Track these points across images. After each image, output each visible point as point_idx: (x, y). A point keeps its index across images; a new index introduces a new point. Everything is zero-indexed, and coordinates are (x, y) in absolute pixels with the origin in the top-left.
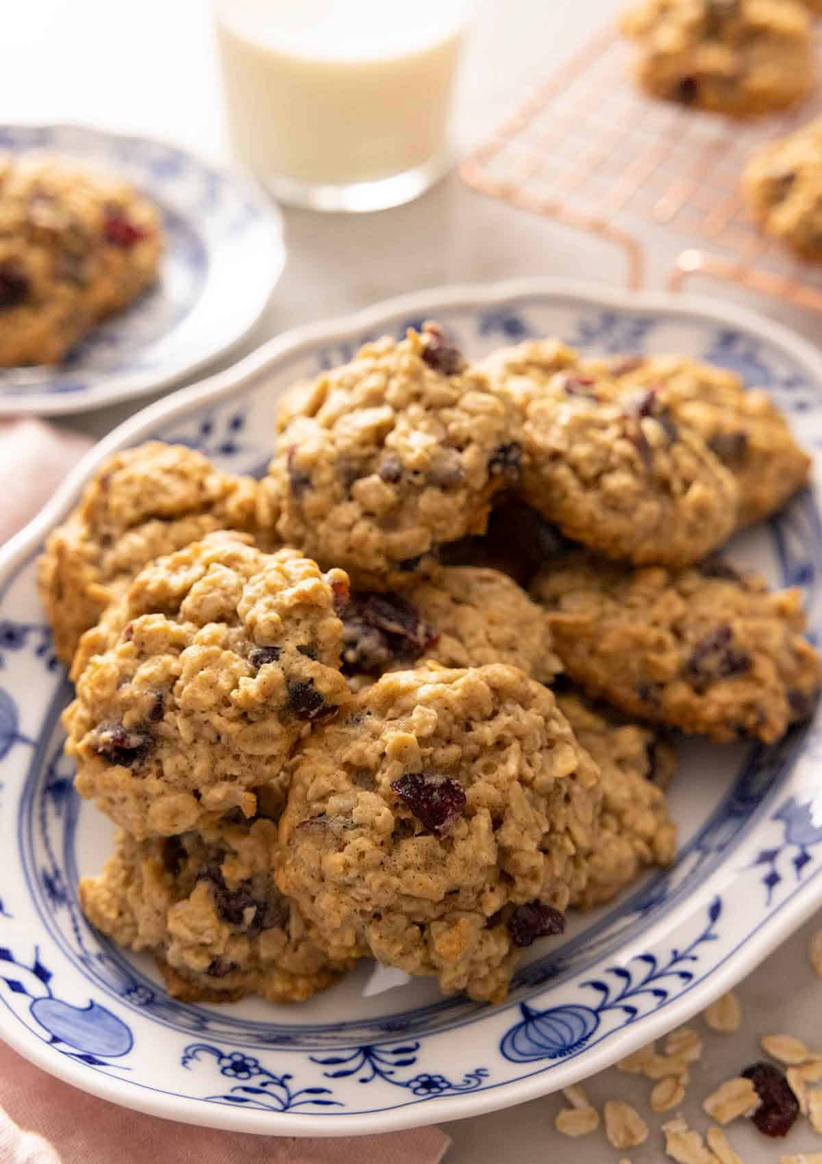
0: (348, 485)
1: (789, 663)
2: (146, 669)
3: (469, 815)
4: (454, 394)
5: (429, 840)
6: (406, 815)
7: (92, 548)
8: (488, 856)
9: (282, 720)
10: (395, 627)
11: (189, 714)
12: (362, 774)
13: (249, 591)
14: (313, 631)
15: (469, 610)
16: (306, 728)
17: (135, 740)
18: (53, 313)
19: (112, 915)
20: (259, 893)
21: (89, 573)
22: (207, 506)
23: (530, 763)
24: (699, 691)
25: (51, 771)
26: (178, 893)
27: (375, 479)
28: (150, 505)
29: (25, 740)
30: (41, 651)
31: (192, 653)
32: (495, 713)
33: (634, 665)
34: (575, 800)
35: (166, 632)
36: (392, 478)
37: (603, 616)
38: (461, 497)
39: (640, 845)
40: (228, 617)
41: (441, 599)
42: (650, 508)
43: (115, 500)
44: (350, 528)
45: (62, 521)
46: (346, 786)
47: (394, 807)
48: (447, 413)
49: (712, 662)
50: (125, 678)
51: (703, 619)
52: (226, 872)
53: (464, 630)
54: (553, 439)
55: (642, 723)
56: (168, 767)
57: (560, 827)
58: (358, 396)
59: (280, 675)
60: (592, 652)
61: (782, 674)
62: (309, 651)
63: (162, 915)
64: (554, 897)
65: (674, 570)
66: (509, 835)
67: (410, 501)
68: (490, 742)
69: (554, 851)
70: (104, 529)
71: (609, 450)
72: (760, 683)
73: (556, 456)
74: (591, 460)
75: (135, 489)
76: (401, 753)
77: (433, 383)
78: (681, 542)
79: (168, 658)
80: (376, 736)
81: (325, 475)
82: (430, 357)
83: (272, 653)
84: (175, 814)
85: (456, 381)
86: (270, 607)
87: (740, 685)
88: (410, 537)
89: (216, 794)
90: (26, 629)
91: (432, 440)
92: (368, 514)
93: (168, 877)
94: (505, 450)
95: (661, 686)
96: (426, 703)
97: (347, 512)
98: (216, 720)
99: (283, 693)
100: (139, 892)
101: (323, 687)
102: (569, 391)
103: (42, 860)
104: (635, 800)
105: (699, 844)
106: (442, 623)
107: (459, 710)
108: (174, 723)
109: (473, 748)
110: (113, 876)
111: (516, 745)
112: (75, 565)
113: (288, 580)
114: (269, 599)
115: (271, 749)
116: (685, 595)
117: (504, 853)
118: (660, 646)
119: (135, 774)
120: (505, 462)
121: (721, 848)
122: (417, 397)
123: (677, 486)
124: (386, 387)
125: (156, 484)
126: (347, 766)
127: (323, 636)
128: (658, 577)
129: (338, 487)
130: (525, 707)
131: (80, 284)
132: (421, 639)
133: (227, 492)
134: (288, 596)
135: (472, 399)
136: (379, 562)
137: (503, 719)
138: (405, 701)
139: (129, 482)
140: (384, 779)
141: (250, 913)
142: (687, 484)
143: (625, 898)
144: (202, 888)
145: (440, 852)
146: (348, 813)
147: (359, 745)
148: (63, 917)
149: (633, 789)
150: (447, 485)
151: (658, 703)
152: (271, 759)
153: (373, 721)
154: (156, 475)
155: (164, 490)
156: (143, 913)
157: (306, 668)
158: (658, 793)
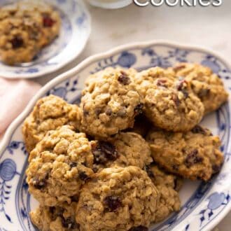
0: (98, 115)
1: (213, 157)
2: (45, 166)
3: (123, 206)
4: (126, 91)
5: (112, 213)
6: (107, 207)
7: (35, 124)
8: (127, 217)
9: (77, 181)
10: (109, 152)
11: (54, 179)
12: (96, 196)
13: (70, 147)
14: (86, 158)
15: (128, 148)
16: (84, 183)
17: (41, 184)
18: (30, 48)
19: (37, 222)
20: (72, 220)
21: (34, 131)
22: (64, 114)
23: (139, 192)
24: (188, 167)
25: (25, 181)
26: (53, 219)
27: (105, 114)
28: (49, 114)
29: (18, 173)
30: (23, 149)
31: (56, 163)
32: (131, 180)
33: (172, 160)
34: (151, 201)
35: (50, 156)
36: (109, 114)
37: (164, 146)
38: (126, 120)
39: (170, 207)
40: (65, 153)
41: (121, 144)
42: (178, 118)
43: (41, 112)
44: (98, 126)
45: (28, 115)
46: (92, 199)
47: (104, 205)
48: (124, 97)
49: (191, 160)
50: (39, 167)
51: (191, 147)
52: (64, 215)
53: (126, 153)
54: (153, 101)
55: (174, 174)
56: (49, 191)
57: (147, 207)
58: (102, 89)
59: (77, 170)
60: (161, 156)
61: (211, 161)
62: (85, 164)
63: (49, 224)
64: (146, 224)
65: (184, 133)
66: (133, 211)
67: (113, 120)
68: (129, 187)
69: (146, 213)
70: (38, 119)
71: (168, 103)
72: (205, 165)
73: (153, 105)
74: (162, 106)
75: (46, 109)
76: (106, 191)
77: (121, 88)
78: (187, 126)
79: (50, 164)
80: (100, 186)
81: (92, 112)
82: (120, 80)
83: (74, 164)
84: (51, 202)
85: (127, 87)
86: (75, 152)
87: (199, 166)
88: (113, 129)
89: (61, 199)
90: (19, 143)
91: (119, 104)
92: (102, 123)
93: (51, 214)
94: (139, 106)
95: (179, 165)
96: (113, 178)
97: (97, 122)
98: (61, 181)
99: (77, 175)
100: (43, 218)
101: (87, 174)
102: (159, 84)
103: (21, 206)
104: (170, 195)
105: (186, 206)
106: (122, 150)
107: (121, 179)
108: (51, 180)
109: (125, 189)
110: (37, 213)
111: (136, 188)
112: (30, 130)
113: (80, 144)
114: (75, 150)
115: (75, 188)
116: (186, 140)
117: (132, 215)
118: (179, 156)
119: (41, 191)
120: (139, 109)
121: (192, 208)
122: (116, 91)
123: (186, 110)
124: (109, 88)
125: (51, 109)
126: (93, 193)
127: (88, 159)
128: (180, 135)
129: (95, 115)
130: (139, 178)
131: (36, 40)
132: (115, 156)
133: (69, 111)
134: (79, 149)
135: (131, 93)
136: (105, 135)
137: (133, 181)
138: (108, 177)
139: (44, 107)
140: (102, 198)
141: (70, 225)
142: (189, 110)
143: (166, 220)
144: (58, 219)
145: (115, 216)
146: (92, 206)
147: (96, 188)
148: (26, 221)
149: (169, 193)
150: (123, 116)
151: (177, 169)
152: (74, 191)
153: (100, 182)
154: (51, 106)
155: (53, 111)
156: (44, 223)
157: (83, 169)
158: (176, 193)
